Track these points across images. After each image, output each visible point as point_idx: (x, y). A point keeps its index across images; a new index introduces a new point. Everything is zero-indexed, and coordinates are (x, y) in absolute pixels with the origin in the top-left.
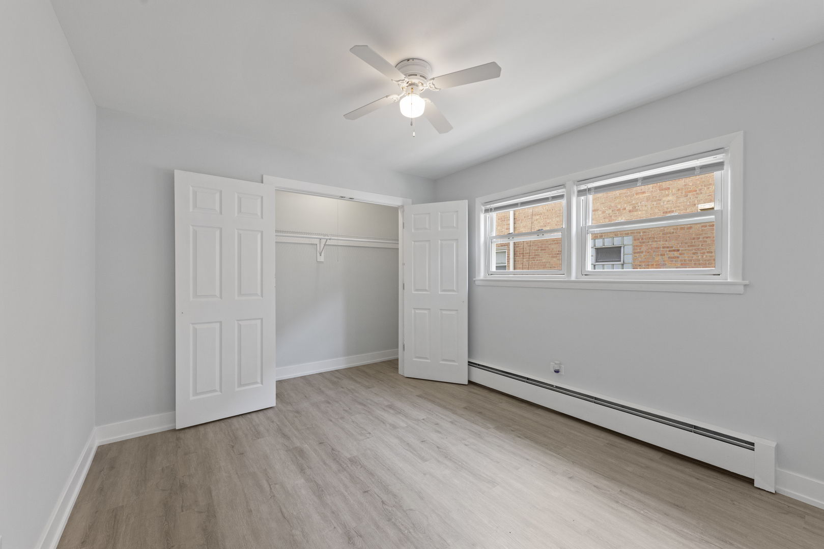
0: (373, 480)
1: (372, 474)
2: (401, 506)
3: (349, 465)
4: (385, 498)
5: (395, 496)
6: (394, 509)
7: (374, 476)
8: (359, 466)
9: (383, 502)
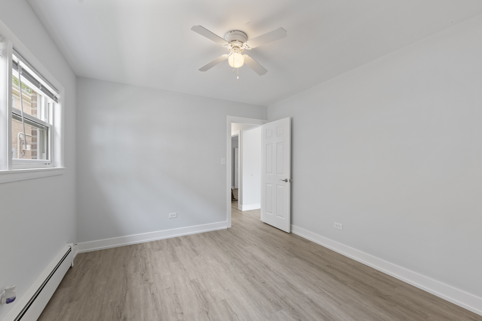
0: (260, 289)
1: (262, 293)
2: (246, 275)
3: (279, 302)
4: (253, 279)
5: (248, 279)
6: (249, 274)
7: (260, 292)
8: (272, 300)
9: (254, 277)
